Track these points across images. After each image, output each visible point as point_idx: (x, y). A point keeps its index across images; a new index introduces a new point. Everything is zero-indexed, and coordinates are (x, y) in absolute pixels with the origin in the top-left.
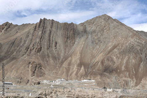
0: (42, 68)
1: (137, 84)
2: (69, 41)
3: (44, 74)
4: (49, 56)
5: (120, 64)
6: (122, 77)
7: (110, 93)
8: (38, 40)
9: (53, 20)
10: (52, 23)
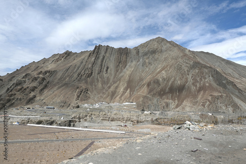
0: (89, 92)
1: (177, 106)
2: (121, 66)
3: (89, 98)
4: (98, 81)
5: (165, 86)
6: (164, 99)
7: (146, 115)
8: (90, 66)
9: (108, 46)
10: (107, 49)
